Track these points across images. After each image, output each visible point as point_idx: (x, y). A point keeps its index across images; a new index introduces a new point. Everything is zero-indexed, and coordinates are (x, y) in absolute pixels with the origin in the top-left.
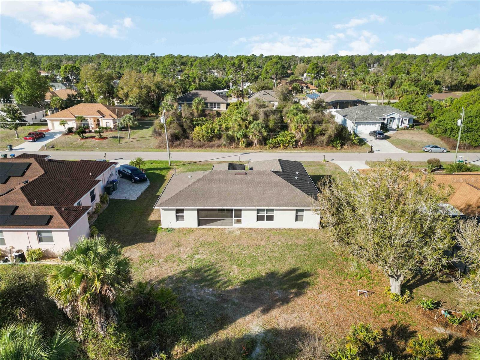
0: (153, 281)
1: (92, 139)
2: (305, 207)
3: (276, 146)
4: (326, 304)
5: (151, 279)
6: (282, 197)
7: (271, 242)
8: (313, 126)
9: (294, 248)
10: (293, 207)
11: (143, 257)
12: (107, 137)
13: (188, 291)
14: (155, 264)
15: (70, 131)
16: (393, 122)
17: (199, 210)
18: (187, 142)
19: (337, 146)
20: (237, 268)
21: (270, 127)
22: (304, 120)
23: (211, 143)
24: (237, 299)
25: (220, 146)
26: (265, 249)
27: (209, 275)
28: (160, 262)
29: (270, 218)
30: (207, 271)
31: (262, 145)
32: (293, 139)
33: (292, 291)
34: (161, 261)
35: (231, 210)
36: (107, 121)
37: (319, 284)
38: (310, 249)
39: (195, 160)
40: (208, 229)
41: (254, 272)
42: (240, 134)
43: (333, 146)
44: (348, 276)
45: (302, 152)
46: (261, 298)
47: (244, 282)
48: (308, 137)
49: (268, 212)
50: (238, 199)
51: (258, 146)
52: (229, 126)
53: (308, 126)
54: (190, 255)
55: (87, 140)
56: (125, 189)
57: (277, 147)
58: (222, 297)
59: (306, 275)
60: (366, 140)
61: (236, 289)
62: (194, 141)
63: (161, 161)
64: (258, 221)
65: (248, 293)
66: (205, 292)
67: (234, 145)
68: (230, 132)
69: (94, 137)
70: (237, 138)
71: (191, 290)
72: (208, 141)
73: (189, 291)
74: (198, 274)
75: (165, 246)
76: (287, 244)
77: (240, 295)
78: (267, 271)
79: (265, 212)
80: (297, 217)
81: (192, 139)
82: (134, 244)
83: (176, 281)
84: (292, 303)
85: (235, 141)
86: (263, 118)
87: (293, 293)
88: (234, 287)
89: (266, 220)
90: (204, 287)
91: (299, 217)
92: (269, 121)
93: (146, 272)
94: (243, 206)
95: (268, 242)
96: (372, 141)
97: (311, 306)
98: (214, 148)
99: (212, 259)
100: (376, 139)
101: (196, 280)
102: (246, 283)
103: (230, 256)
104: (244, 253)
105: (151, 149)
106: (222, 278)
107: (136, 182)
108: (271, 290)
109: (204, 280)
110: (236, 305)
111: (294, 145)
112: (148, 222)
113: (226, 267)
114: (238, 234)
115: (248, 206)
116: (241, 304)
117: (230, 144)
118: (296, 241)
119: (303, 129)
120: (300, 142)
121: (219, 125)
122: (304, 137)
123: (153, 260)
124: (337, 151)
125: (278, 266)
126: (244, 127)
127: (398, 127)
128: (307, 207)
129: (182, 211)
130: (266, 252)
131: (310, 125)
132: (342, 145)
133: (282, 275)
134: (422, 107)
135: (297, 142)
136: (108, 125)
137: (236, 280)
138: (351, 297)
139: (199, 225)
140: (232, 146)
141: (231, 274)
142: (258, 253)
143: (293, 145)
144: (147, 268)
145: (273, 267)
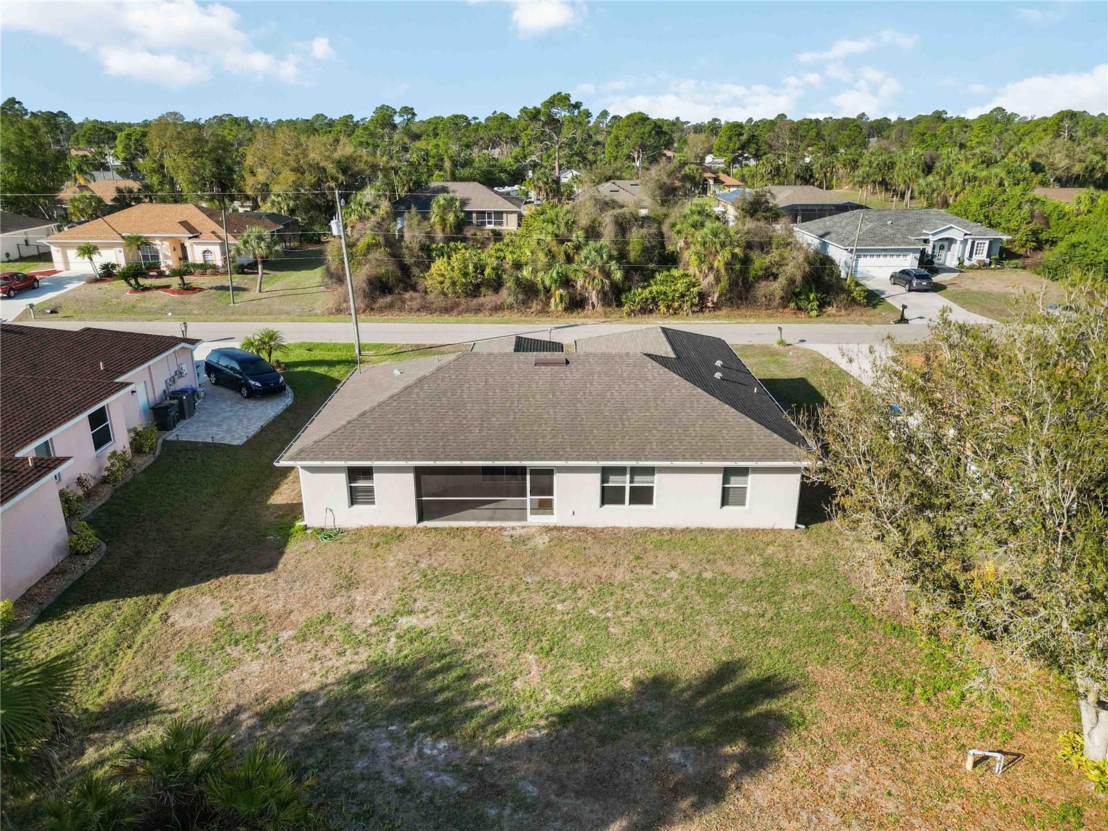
0: (245, 710)
1: (161, 292)
2: (751, 460)
3: (646, 309)
4: (859, 804)
5: (238, 706)
6: (680, 431)
7: (646, 572)
8: (746, 256)
9: (722, 590)
10: (716, 460)
11: (229, 622)
12: (203, 287)
13: (362, 751)
14: (263, 648)
15: (108, 272)
16: (949, 249)
17: (419, 472)
18: (412, 299)
19: (809, 306)
20: (538, 662)
21: (632, 260)
22: (722, 236)
23: (475, 301)
24: (532, 782)
25: (497, 308)
26: (628, 596)
27: (442, 690)
28: (281, 641)
29: (643, 496)
30: (432, 674)
31: (610, 306)
32: (692, 290)
33: (728, 750)
34: (286, 637)
35: (522, 471)
36: (205, 248)
37: (823, 723)
38: (774, 594)
39: (429, 342)
40: (451, 532)
41: (594, 675)
42: (552, 277)
43: (800, 309)
44: (918, 690)
45: (717, 322)
46: (622, 776)
47: (559, 715)
48: (733, 284)
49: (637, 478)
50: (544, 437)
51: (599, 308)
52: (523, 260)
53: (734, 255)
54: (384, 616)
55: (146, 294)
56: (218, 414)
57: (651, 311)
58: (481, 778)
59: (770, 687)
60: (883, 293)
61: (530, 743)
62: (431, 297)
63: (335, 345)
64: (606, 506)
65: (575, 760)
66: (421, 755)
67: (536, 306)
68: (526, 273)
69: (167, 287)
70: (545, 288)
71: (372, 746)
72: (467, 295)
73: (364, 750)
74: (403, 685)
75: (305, 587)
76: (700, 578)
77: (544, 767)
78: (638, 673)
79: (628, 476)
80: (725, 491)
81: (426, 292)
82: (207, 578)
83: (326, 712)
84: (735, 803)
85: (537, 296)
86: (613, 234)
87: (733, 757)
88: (525, 735)
89: (631, 503)
90: (422, 735)
91: (731, 493)
92: (627, 243)
93: (226, 676)
94: (559, 459)
95: (638, 570)
96: (898, 296)
97: (804, 815)
98: (481, 315)
99: (454, 628)
100: (910, 291)
101: (396, 707)
102: (567, 717)
103: (514, 618)
104: (559, 607)
105: (316, 315)
106: (485, 699)
107: (253, 394)
108: (655, 747)
109: (423, 706)
110: (530, 808)
111: (696, 305)
112: (268, 508)
113: (500, 659)
114: (541, 547)
115: (573, 459)
116: (549, 805)
117: (524, 302)
118: (728, 569)
119: (719, 262)
120: (710, 299)
121: (498, 258)
122: (723, 284)
123: (259, 633)
124: (810, 320)
125: (673, 655)
126: (562, 257)
127: (961, 263)
128: (760, 460)
129: (367, 473)
130: (633, 606)
131: (737, 250)
132: (822, 305)
133: (690, 687)
134: (1020, 215)
135: (702, 296)
136: (209, 257)
137: (533, 706)
138: (943, 774)
139: (420, 519)
140: (530, 308)
141: (517, 684)
142: (607, 610)
143: (693, 305)
144: (232, 664)
145: (659, 660)
